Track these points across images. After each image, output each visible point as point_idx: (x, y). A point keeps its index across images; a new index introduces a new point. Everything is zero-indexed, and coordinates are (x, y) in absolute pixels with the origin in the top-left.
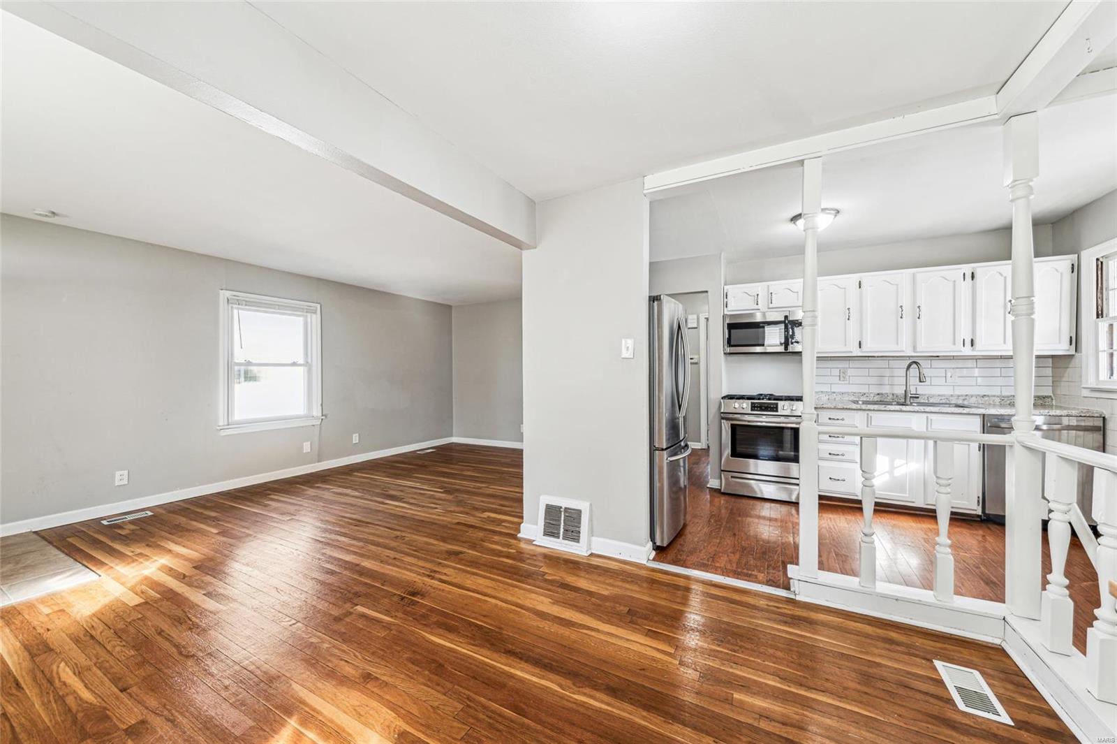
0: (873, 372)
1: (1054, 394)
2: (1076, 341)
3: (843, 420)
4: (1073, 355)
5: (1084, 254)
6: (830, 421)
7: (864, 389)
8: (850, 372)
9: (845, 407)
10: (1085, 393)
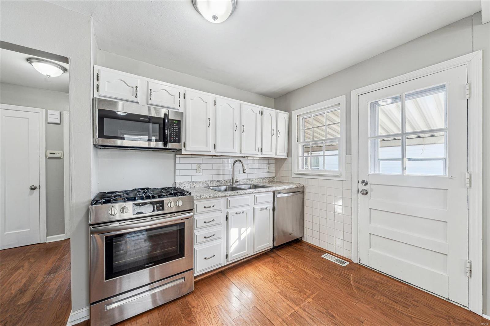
0: (215, 167)
1: (275, 176)
2: (289, 152)
3: (213, 206)
4: (287, 158)
5: (293, 112)
6: (205, 209)
7: (210, 179)
8: (203, 166)
9: (216, 196)
10: (294, 175)
